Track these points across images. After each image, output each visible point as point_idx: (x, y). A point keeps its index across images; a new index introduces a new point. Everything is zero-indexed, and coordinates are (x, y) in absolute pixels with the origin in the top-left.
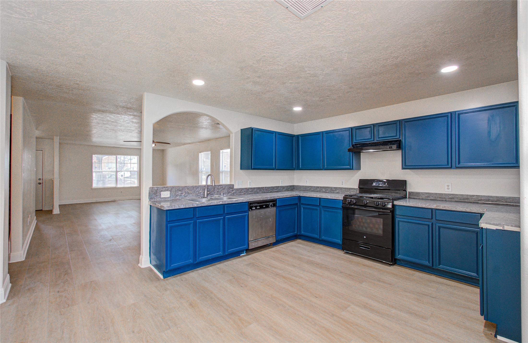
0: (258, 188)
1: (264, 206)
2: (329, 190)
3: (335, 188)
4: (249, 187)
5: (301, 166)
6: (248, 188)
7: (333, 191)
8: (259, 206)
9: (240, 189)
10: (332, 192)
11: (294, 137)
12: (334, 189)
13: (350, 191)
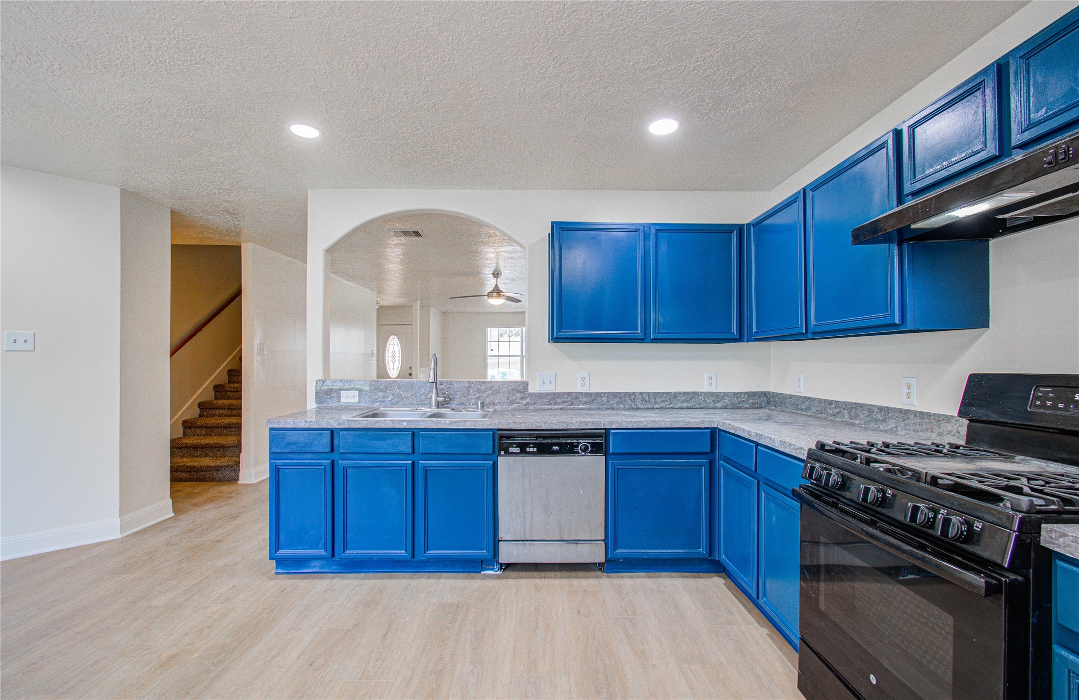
0: (612, 394)
1: (556, 448)
2: (862, 416)
3: (881, 411)
4: (578, 390)
5: (757, 327)
6: (576, 393)
7: (876, 420)
8: (535, 445)
9: (549, 394)
10: (873, 425)
11: (731, 232)
12: (879, 416)
13: (939, 427)
